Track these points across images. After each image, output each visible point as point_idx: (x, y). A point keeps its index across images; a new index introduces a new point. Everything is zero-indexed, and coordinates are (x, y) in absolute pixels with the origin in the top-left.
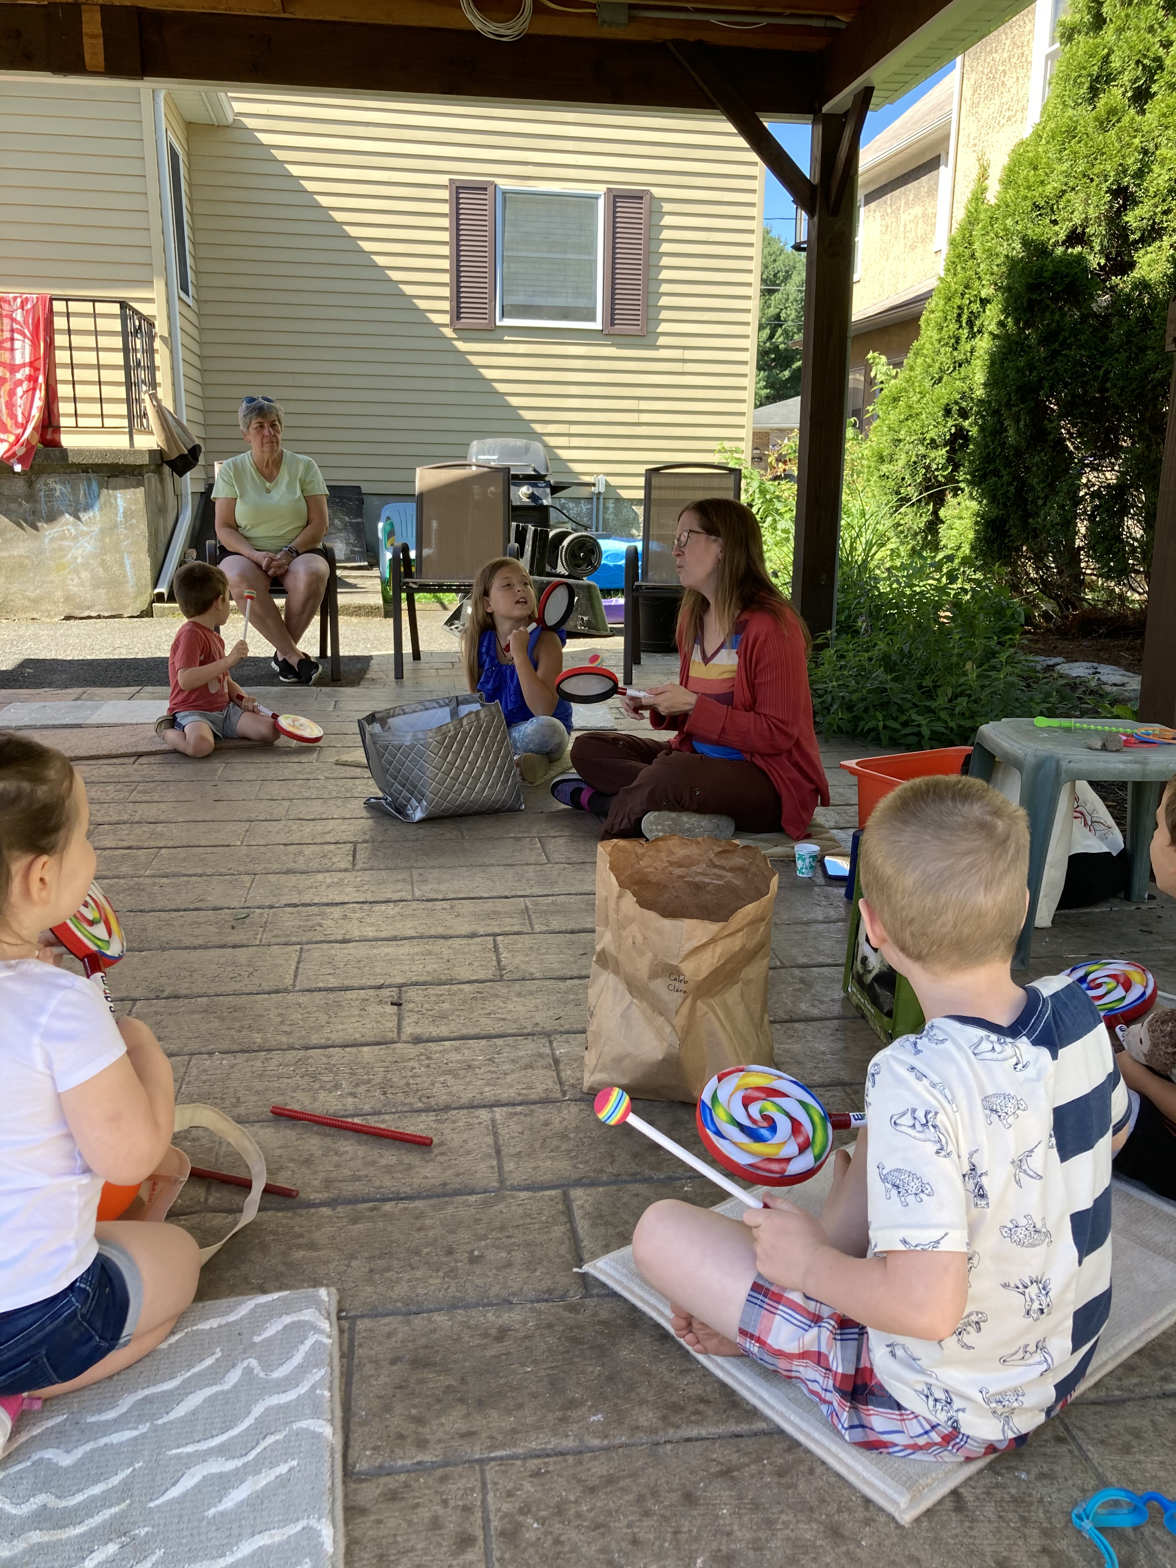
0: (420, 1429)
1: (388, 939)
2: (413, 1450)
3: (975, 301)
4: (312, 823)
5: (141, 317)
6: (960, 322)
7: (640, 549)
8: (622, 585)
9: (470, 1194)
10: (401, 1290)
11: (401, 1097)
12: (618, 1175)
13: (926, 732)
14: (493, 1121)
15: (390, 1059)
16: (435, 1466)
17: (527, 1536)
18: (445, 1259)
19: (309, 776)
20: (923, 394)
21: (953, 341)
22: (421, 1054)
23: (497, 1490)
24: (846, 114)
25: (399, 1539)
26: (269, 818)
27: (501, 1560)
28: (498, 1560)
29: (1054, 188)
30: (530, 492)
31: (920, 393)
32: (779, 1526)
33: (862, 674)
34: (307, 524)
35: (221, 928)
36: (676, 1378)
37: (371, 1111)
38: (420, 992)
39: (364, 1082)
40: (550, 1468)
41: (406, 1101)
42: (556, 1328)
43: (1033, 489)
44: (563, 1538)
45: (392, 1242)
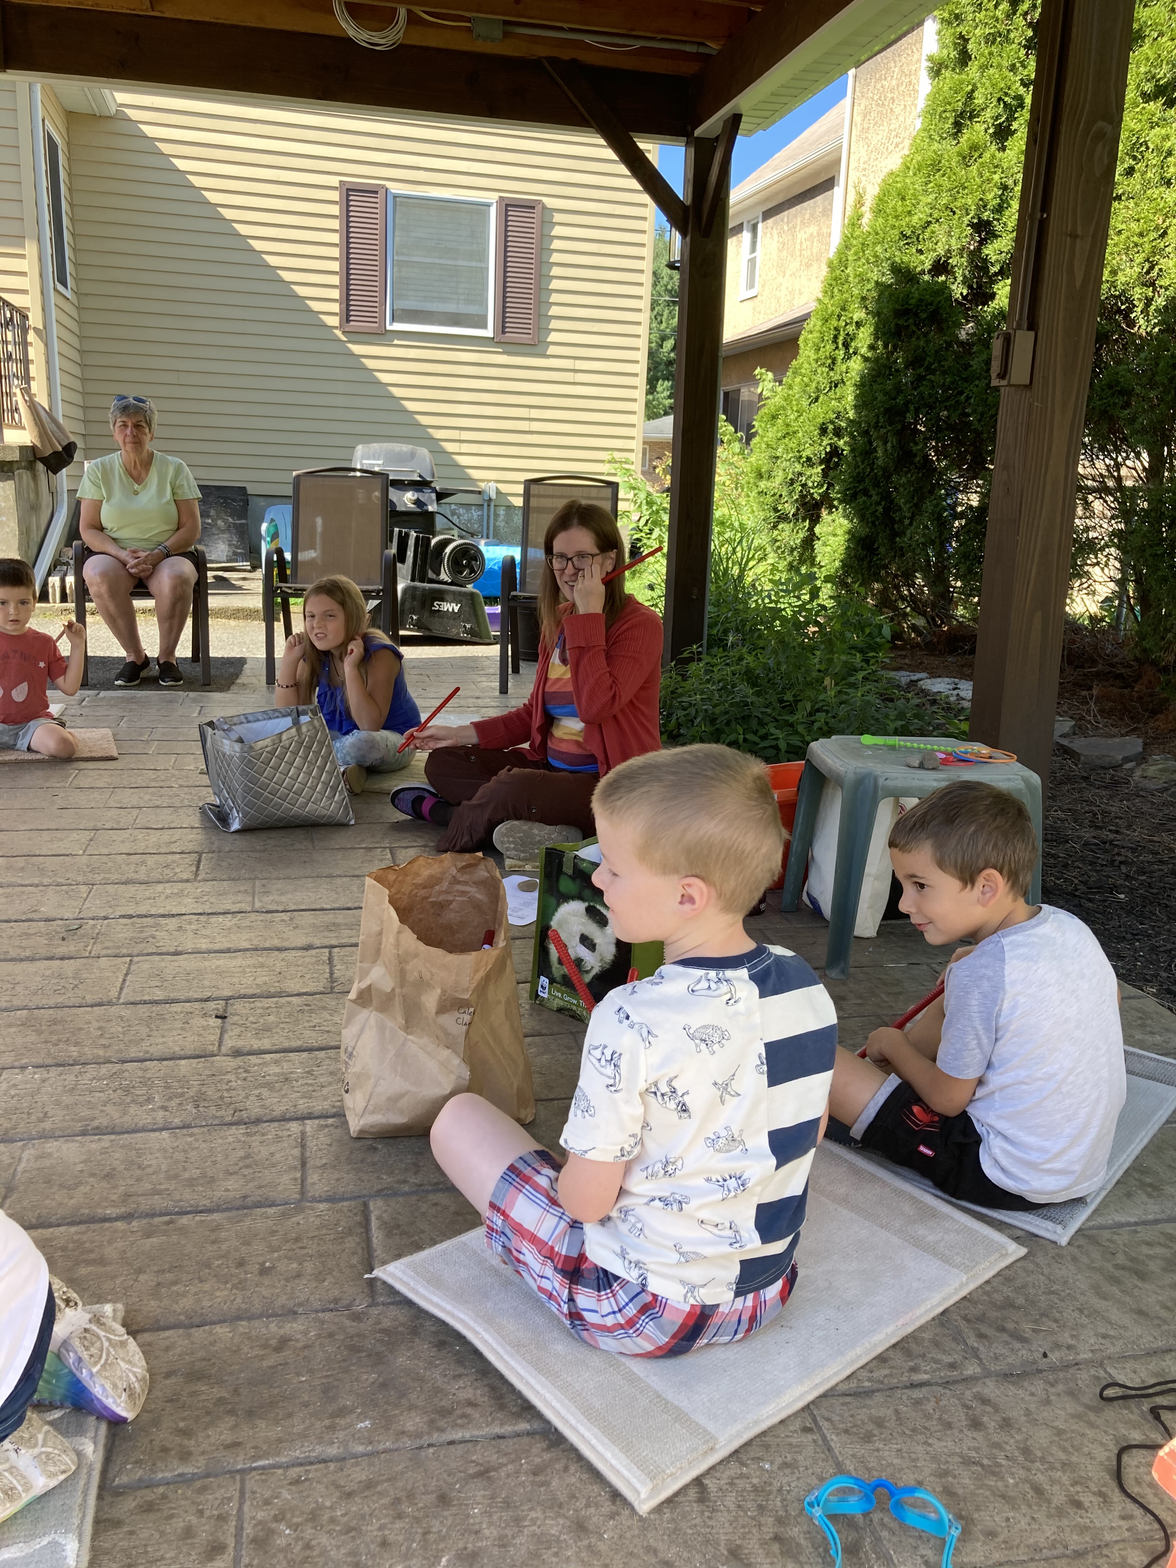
0: (186, 1442)
1: (221, 952)
2: (175, 1462)
3: (851, 323)
4: (159, 833)
5: (14, 308)
6: (837, 343)
7: (518, 558)
8: (500, 593)
9: (270, 1206)
10: (186, 1303)
11: (213, 1110)
12: (421, 1185)
13: (783, 745)
14: (303, 1133)
15: (208, 1072)
16: (194, 1477)
17: (278, 1542)
18: (234, 1271)
19: (162, 784)
20: (800, 413)
21: (829, 361)
22: (240, 1067)
23: (255, 1498)
24: (717, 139)
25: (149, 1549)
26: (115, 826)
29: (920, 219)
30: (415, 497)
31: (797, 411)
32: (526, 1523)
33: (726, 689)
34: (178, 529)
35: (50, 940)
36: (448, 1383)
37: (181, 1125)
38: (247, 1005)
39: (177, 1095)
40: (310, 1476)
41: (218, 1114)
42: (337, 1337)
43: (900, 509)
44: (314, 1543)
45: (185, 1255)
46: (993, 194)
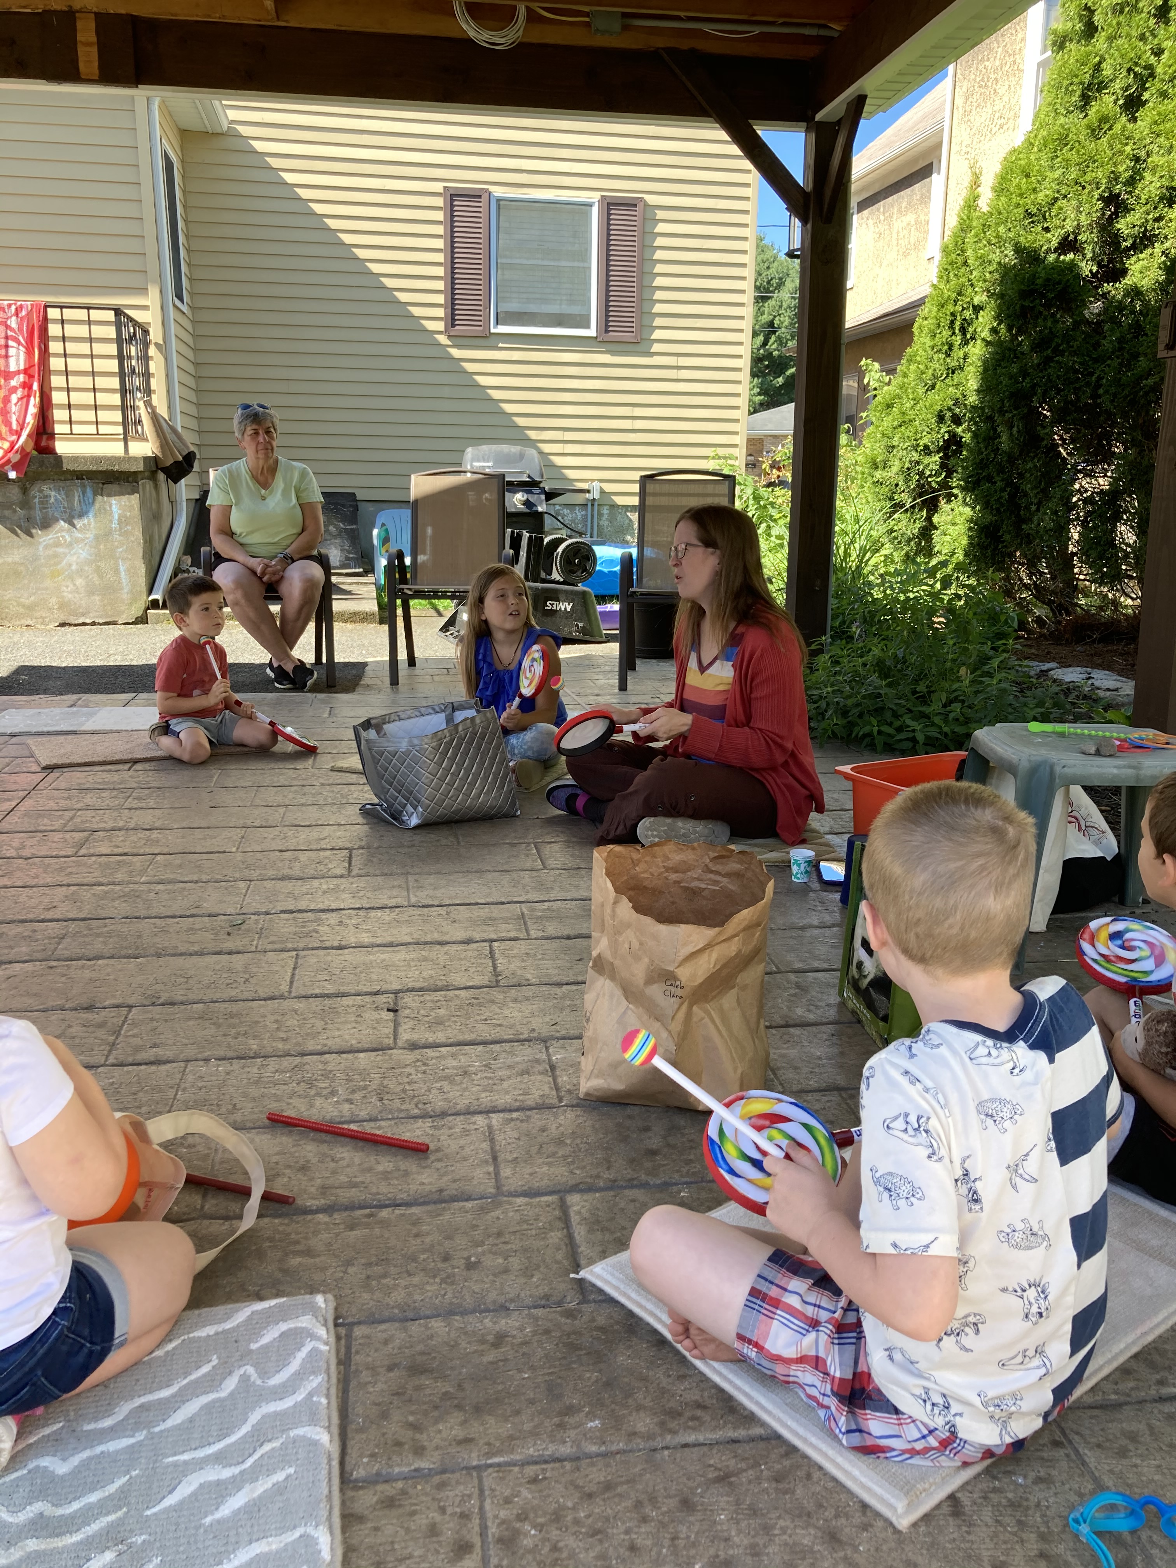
0: (418, 1436)
1: (384, 946)
2: (411, 1457)
3: (968, 308)
4: (307, 830)
5: (136, 324)
6: (953, 329)
7: (635, 556)
8: (617, 591)
9: (467, 1200)
10: (398, 1296)
11: (397, 1103)
12: (615, 1181)
13: (920, 737)
14: (490, 1127)
15: (386, 1065)
16: (431, 1473)
17: (525, 1542)
18: (441, 1265)
19: (304, 783)
20: (916, 401)
21: (946, 347)
22: (418, 1060)
23: (495, 1496)
24: (839, 122)
25: (397, 1546)
26: (264, 824)
29: (1046, 196)
30: (524, 498)
31: (914, 399)
32: (776, 1532)
33: (857, 680)
34: (303, 530)
35: (216, 934)
36: (673, 1384)
37: (367, 1117)
38: (416, 998)
39: (361, 1089)
40: (548, 1475)
41: (403, 1107)
42: (553, 1334)
43: (1026, 495)
44: (561, 1544)
45: (389, 1248)
46: (1124, 167)
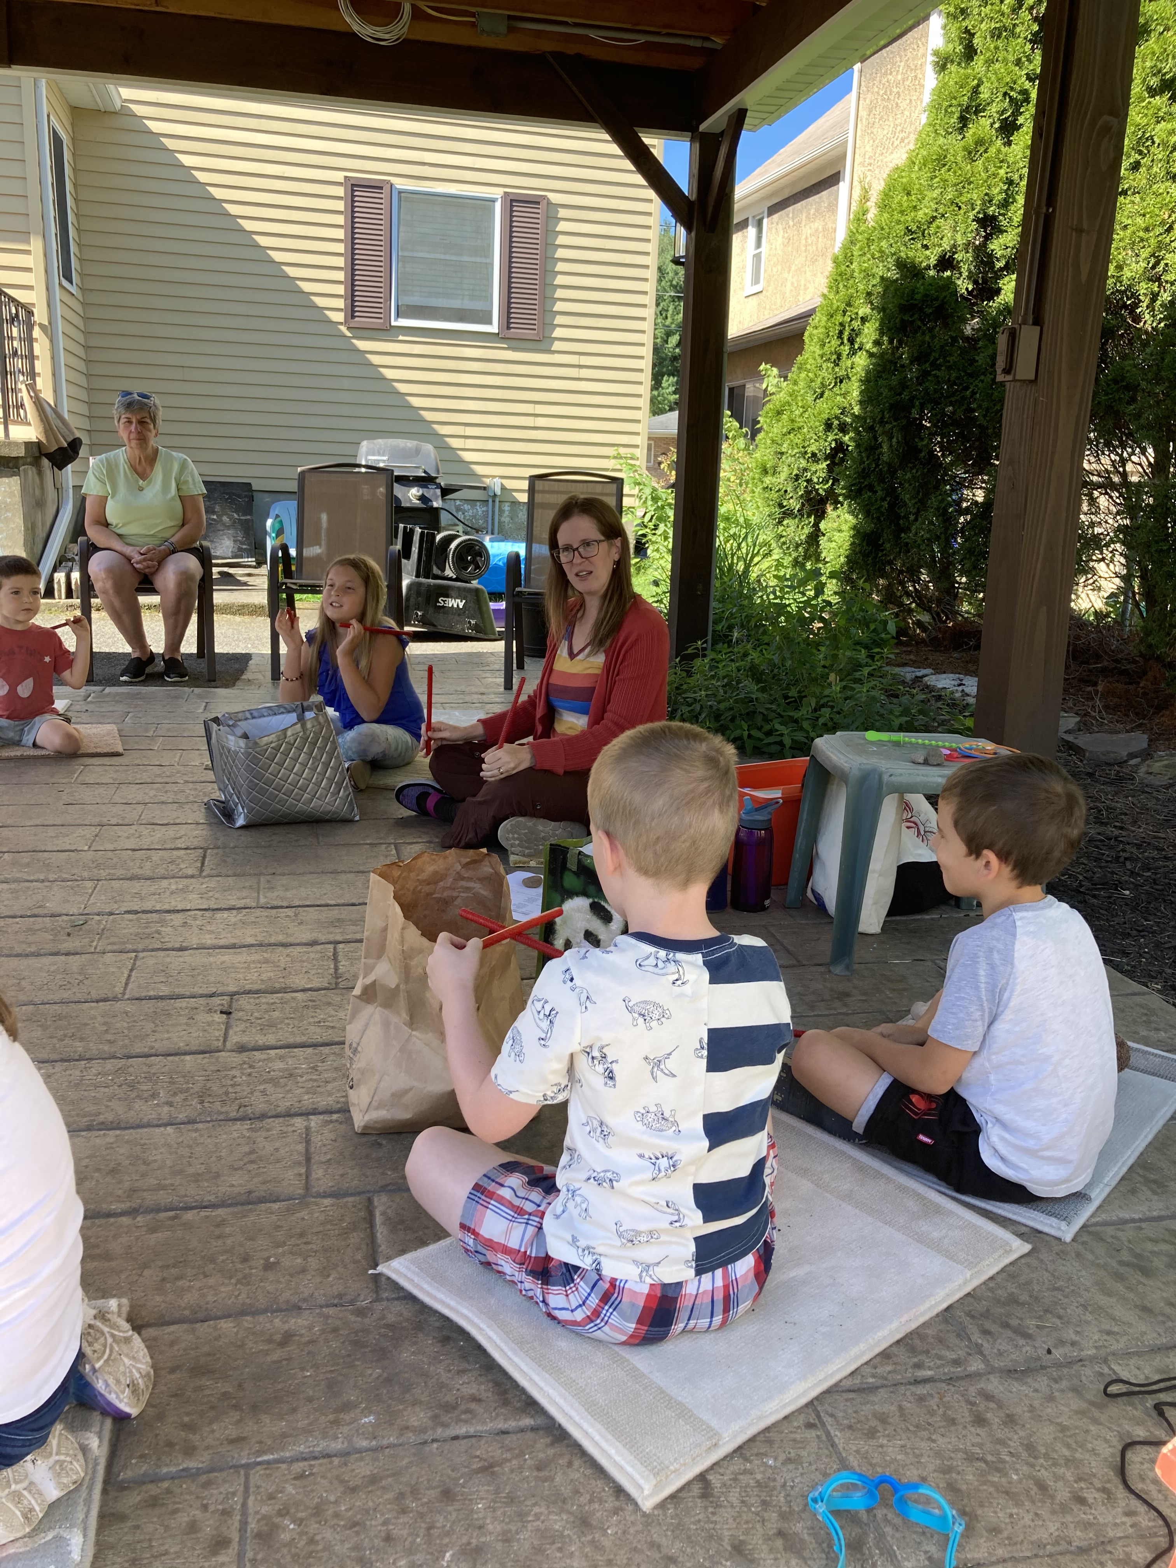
0: (191, 1437)
1: (226, 947)
2: (180, 1457)
3: (856, 318)
4: (164, 828)
6: (842, 339)
7: (523, 553)
8: (502, 589)
9: (274, 1202)
10: (190, 1298)
11: (218, 1106)
13: (787, 741)
14: (308, 1129)
15: (213, 1068)
16: (199, 1472)
17: (282, 1536)
18: (239, 1266)
19: (167, 780)
20: (805, 408)
21: (835, 357)
22: (244, 1063)
23: (259, 1493)
24: (722, 133)
25: (154, 1544)
26: (121, 822)
27: (253, 1560)
28: (250, 1561)
29: (925, 214)
30: (420, 493)
31: (803, 407)
32: (530, 1518)
33: (731, 684)
34: (183, 525)
35: (56, 935)
36: (452, 1378)
37: (186, 1120)
38: (252, 1000)
39: (183, 1091)
40: (314, 1470)
41: (223, 1110)
42: (341, 1332)
43: (905, 505)
44: (318, 1537)
45: (190, 1250)
46: (998, 189)
